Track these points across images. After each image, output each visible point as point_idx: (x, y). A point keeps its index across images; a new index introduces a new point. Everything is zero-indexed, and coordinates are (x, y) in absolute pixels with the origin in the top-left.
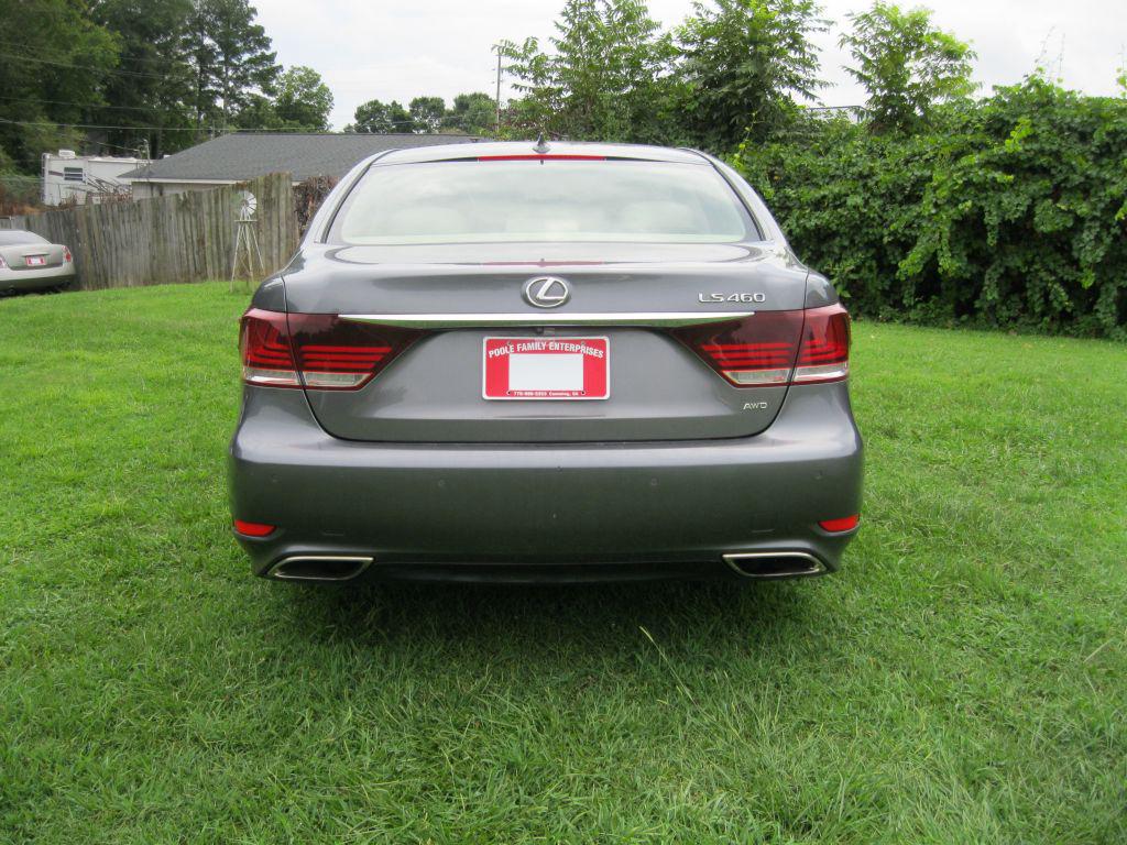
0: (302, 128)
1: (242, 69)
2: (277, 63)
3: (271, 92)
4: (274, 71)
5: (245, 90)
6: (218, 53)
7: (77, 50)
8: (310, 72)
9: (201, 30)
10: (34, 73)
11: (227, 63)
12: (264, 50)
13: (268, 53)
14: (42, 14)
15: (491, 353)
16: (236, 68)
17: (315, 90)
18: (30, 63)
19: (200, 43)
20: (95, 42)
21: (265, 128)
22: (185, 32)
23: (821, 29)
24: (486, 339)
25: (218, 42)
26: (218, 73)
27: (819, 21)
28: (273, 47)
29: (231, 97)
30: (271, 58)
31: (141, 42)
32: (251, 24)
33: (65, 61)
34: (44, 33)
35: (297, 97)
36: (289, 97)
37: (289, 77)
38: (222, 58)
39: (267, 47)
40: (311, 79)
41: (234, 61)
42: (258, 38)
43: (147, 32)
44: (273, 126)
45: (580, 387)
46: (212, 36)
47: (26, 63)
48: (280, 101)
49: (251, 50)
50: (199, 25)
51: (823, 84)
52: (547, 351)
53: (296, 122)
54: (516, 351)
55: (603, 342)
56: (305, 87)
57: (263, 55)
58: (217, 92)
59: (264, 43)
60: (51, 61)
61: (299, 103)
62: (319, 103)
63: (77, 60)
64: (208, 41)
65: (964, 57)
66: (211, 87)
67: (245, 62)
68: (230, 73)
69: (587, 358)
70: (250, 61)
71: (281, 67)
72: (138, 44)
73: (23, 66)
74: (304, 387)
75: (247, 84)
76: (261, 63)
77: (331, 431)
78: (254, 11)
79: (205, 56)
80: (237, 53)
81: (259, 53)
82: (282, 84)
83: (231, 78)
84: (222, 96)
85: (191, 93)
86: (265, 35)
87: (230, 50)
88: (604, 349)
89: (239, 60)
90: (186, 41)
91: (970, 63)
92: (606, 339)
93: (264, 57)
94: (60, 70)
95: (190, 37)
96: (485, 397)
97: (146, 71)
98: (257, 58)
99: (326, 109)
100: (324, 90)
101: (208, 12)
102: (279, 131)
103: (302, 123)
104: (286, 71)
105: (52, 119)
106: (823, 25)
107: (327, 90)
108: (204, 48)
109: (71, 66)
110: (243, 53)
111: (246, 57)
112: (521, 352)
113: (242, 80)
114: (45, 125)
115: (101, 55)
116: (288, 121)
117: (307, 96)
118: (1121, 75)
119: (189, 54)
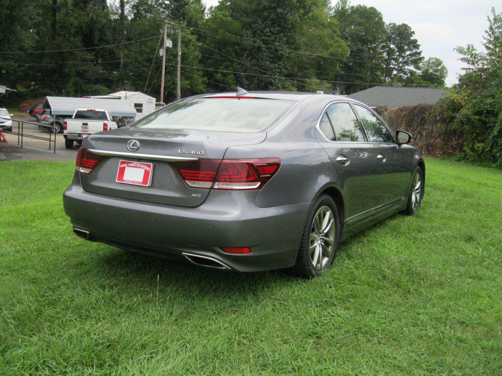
0: (431, 85)
1: (406, 58)
2: (422, 55)
3: (419, 69)
4: (421, 59)
5: (407, 67)
6: (396, 51)
7: (331, 50)
8: (438, 60)
9: (390, 41)
10: (313, 59)
11: (400, 55)
12: (416, 50)
13: (418, 51)
14: (319, 36)
15: (121, 166)
16: (404, 58)
17: (439, 68)
18: (312, 55)
19: (389, 47)
20: (339, 46)
21: (414, 85)
22: (382, 42)
24: (121, 161)
25: (396, 46)
26: (396, 60)
28: (421, 49)
29: (400, 70)
30: (420, 53)
31: (362, 47)
32: (412, 38)
33: (326, 54)
34: (318, 43)
35: (431, 71)
36: (427, 71)
37: (428, 62)
38: (397, 54)
39: (418, 48)
40: (438, 63)
41: (403, 55)
42: (414, 44)
43: (365, 42)
44: (418, 83)
45: (141, 181)
46: (394, 44)
47: (310, 55)
48: (423, 72)
49: (410, 50)
50: (389, 39)
52: (136, 167)
53: (429, 82)
54: (128, 166)
55: (150, 165)
56: (435, 66)
57: (416, 52)
58: (394, 68)
59: (417, 47)
60: (320, 54)
61: (432, 74)
62: (441, 74)
63: (331, 54)
64: (392, 46)
66: (392, 66)
67: (407, 55)
68: (401, 60)
69: (146, 171)
70: (410, 55)
71: (424, 57)
72: (360, 48)
73: (308, 56)
75: (408, 65)
76: (415, 56)
78: (413, 32)
79: (390, 52)
80: (404, 51)
81: (414, 51)
82: (425, 65)
83: (401, 62)
84: (396, 69)
85: (383, 68)
86: (417, 43)
87: (401, 50)
88: (150, 168)
89: (405, 54)
90: (383, 46)
92: (151, 164)
93: (416, 53)
94: (324, 59)
95: (385, 44)
96: (117, 181)
97: (363, 59)
98: (413, 53)
99: (444, 77)
100: (444, 68)
101: (393, 33)
102: (421, 86)
103: (432, 83)
104: (426, 59)
105: (319, 78)
107: (445, 68)
108: (390, 48)
109: (328, 57)
110: (407, 51)
111: (408, 53)
112: (129, 166)
113: (406, 63)
114: (315, 80)
115: (341, 52)
116: (425, 82)
117: (436, 71)
119: (383, 52)
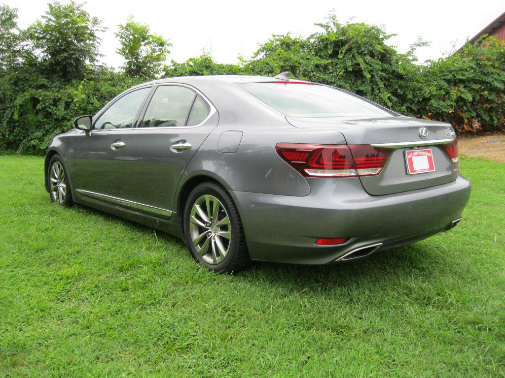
15: (408, 157)
23: (102, 31)
24: (406, 152)
27: (101, 27)
45: (428, 167)
51: (101, 55)
52: (419, 155)
54: (413, 156)
55: (430, 151)
65: (166, 46)
69: (428, 157)
74: (359, 176)
77: (369, 193)
91: (169, 49)
106: (103, 29)
118: (239, 56)
